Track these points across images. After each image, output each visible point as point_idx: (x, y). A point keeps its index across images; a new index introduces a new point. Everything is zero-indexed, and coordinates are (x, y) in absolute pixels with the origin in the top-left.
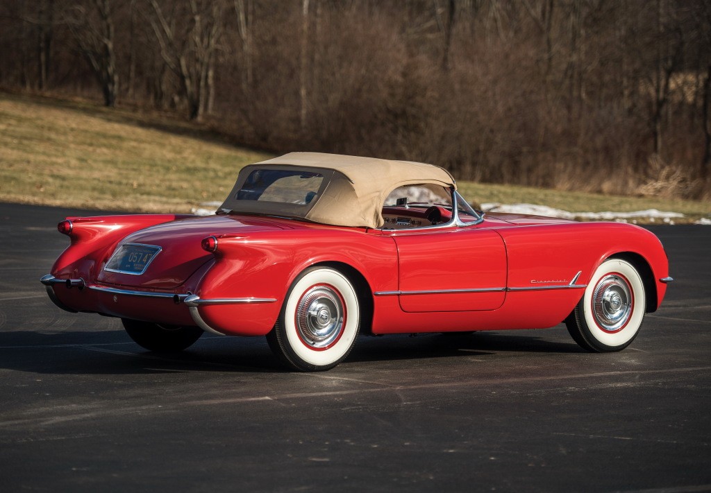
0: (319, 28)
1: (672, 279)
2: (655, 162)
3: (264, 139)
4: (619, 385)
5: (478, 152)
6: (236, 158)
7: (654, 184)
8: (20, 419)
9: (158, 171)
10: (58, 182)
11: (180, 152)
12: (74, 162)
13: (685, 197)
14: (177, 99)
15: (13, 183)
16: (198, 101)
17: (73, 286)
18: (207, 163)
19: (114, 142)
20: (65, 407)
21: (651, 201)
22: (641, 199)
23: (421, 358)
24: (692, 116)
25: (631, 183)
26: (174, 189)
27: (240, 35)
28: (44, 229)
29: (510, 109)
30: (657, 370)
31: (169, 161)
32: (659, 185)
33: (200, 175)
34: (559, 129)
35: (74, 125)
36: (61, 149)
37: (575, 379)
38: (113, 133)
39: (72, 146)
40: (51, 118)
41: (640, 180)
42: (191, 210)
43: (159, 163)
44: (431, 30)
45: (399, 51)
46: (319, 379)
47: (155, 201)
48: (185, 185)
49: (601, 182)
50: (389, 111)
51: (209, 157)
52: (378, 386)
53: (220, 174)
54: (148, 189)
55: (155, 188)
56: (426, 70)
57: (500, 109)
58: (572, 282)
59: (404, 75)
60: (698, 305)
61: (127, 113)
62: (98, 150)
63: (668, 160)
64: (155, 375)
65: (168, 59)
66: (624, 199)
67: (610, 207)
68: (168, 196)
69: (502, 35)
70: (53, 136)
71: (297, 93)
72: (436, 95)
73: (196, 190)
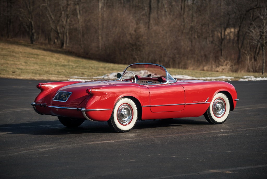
0: (105, 16)
1: (238, 100)
2: (222, 59)
3: (87, 54)
4: (223, 135)
5: (161, 57)
6: (78, 61)
7: (222, 67)
8: (31, 150)
9: (52, 66)
10: (20, 71)
11: (58, 59)
12: (23, 64)
13: (232, 71)
14: (56, 41)
15: (4, 71)
16: (64, 41)
17: (42, 106)
18: (69, 63)
19: (36, 56)
20: (45, 146)
21: (221, 73)
22: (218, 73)
23: (157, 127)
24: (233, 43)
25: (214, 67)
26: (60, 72)
27: (78, 18)
28: (18, 87)
29: (172, 42)
30: (235, 129)
31: (55, 62)
32: (223, 67)
33: (67, 67)
34: (189, 49)
35: (21, 51)
36: (18, 59)
37: (209, 133)
38: (35, 53)
39: (21, 58)
40: (13, 48)
41: (217, 65)
42: (67, 79)
43: (52, 63)
44: (143, 15)
45: (133, 22)
46: (125, 135)
47: (54, 77)
48: (64, 71)
49: (204, 67)
50: (130, 44)
51: (69, 61)
52: (145, 137)
53: (74, 67)
54: (51, 72)
55: (53, 72)
56: (143, 29)
57: (168, 42)
58: (206, 101)
59: (135, 31)
60: (245, 108)
61: (39, 46)
62: (31, 59)
63: (226, 58)
64: (71, 135)
65: (53, 27)
66: (212, 72)
67: (208, 76)
68: (58, 75)
69: (168, 17)
70: (14, 54)
71: (98, 38)
72: (146, 38)
73: (67, 73)
